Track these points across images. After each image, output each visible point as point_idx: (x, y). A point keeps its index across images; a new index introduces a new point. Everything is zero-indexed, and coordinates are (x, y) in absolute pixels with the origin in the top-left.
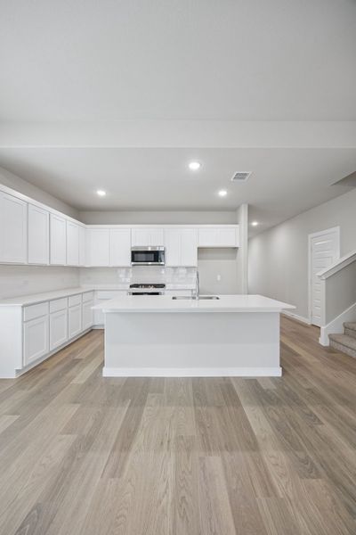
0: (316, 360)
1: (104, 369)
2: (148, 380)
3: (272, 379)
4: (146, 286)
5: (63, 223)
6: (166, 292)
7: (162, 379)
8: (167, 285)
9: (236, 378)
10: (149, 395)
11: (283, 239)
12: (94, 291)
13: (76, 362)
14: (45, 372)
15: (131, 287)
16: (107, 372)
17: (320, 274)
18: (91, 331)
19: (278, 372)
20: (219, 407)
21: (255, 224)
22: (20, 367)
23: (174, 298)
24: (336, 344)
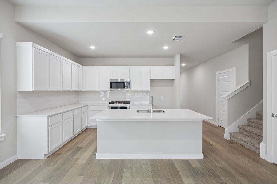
0: (223, 148)
1: (97, 154)
2: (123, 161)
3: (198, 160)
4: (119, 102)
5: (70, 65)
6: (131, 107)
7: (132, 160)
8: (131, 102)
9: (176, 160)
10: (125, 170)
11: (200, 74)
12: (88, 105)
13: (79, 149)
14: (62, 155)
15: (110, 103)
16: (98, 156)
17: (224, 96)
18: (86, 129)
19: (201, 156)
20: (168, 178)
21: (183, 65)
22: (46, 153)
23: (137, 111)
24: (234, 138)
